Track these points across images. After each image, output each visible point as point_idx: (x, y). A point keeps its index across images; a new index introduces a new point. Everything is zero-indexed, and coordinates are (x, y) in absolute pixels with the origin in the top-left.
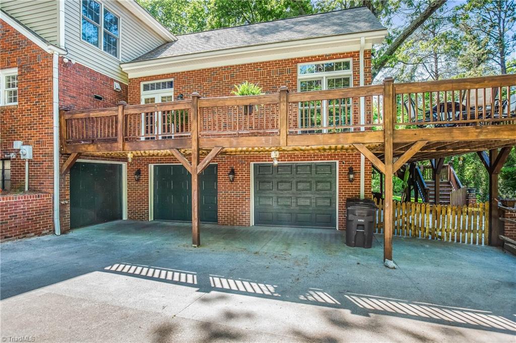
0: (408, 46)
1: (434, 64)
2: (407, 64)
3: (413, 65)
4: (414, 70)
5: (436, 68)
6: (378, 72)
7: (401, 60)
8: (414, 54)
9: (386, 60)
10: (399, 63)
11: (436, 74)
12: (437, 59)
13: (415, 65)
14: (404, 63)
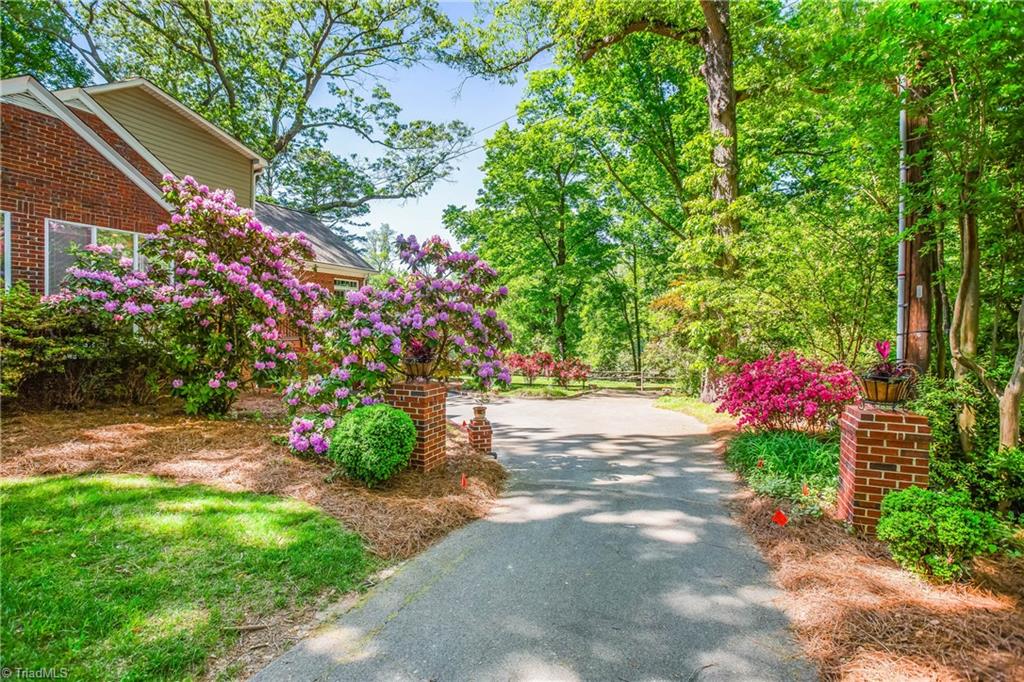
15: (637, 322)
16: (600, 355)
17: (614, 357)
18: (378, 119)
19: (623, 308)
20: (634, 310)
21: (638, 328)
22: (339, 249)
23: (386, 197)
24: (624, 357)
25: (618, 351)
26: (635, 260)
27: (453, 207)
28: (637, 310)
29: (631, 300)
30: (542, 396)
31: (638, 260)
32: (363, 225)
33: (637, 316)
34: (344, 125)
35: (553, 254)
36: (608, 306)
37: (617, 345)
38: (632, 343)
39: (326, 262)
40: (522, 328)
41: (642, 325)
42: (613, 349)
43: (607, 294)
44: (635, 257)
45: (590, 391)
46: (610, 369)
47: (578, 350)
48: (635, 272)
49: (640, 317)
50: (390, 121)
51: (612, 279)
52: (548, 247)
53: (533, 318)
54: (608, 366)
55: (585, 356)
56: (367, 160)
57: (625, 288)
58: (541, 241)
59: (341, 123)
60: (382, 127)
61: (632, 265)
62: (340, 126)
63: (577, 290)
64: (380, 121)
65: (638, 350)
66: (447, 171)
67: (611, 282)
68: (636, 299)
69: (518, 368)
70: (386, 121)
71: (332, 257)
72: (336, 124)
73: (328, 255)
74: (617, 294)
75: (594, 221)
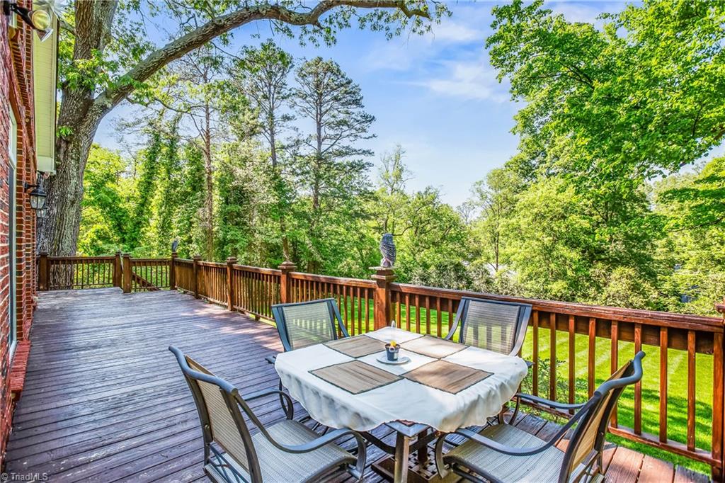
0: (170, 82)
1: (204, 120)
2: (168, 108)
3: (176, 112)
4: (177, 120)
5: (208, 126)
6: (113, 107)
7: (160, 98)
8: (179, 97)
9: (130, 87)
10: (157, 102)
11: (207, 134)
12: (209, 114)
13: (179, 113)
14: (165, 105)
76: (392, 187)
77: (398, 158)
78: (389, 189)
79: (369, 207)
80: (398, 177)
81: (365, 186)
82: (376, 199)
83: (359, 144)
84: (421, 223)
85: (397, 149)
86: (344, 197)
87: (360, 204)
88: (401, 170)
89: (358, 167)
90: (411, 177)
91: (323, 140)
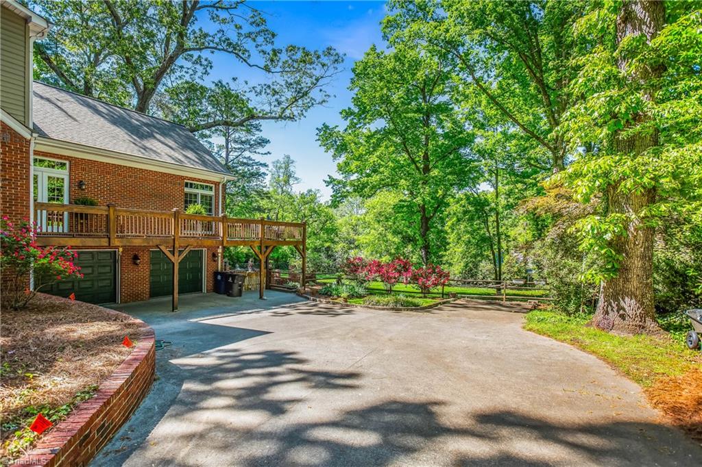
15: (499, 234)
16: (462, 264)
17: (476, 266)
18: (257, 46)
19: (486, 222)
20: (495, 224)
21: (499, 239)
22: (196, 153)
23: (266, 118)
24: (486, 266)
25: (480, 261)
26: (497, 178)
27: (327, 127)
28: (498, 224)
29: (492, 214)
30: (391, 306)
31: (499, 178)
32: (265, 154)
33: (498, 229)
34: (223, 50)
35: (418, 168)
36: (471, 219)
37: (478, 255)
38: (493, 254)
39: (173, 162)
40: (397, 240)
41: (503, 237)
42: (475, 258)
43: (470, 209)
44: (497, 175)
45: (448, 300)
46: (472, 276)
47: (445, 259)
48: (496, 189)
49: (501, 230)
50: (268, 48)
51: (476, 195)
52: (414, 162)
53: (406, 232)
54: (470, 275)
55: (451, 265)
56: (246, 83)
57: (486, 203)
58: (407, 156)
59: (220, 47)
60: (261, 54)
61: (494, 182)
62: (219, 50)
63: (441, 204)
64: (260, 48)
65: (498, 260)
66: (326, 99)
67: (474, 198)
68: (497, 214)
69: (377, 274)
70: (264, 48)
71: (183, 159)
72: (215, 48)
73: (180, 157)
74: (480, 207)
75: (459, 140)
76: (282, 188)
77: (287, 168)
78: (280, 190)
79: (264, 203)
80: (287, 182)
81: (261, 188)
82: (269, 198)
83: (257, 158)
84: (305, 217)
85: (286, 159)
86: (247, 196)
87: (257, 201)
88: (290, 176)
89: (257, 175)
90: (296, 182)
91: (230, 152)
